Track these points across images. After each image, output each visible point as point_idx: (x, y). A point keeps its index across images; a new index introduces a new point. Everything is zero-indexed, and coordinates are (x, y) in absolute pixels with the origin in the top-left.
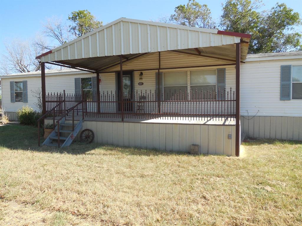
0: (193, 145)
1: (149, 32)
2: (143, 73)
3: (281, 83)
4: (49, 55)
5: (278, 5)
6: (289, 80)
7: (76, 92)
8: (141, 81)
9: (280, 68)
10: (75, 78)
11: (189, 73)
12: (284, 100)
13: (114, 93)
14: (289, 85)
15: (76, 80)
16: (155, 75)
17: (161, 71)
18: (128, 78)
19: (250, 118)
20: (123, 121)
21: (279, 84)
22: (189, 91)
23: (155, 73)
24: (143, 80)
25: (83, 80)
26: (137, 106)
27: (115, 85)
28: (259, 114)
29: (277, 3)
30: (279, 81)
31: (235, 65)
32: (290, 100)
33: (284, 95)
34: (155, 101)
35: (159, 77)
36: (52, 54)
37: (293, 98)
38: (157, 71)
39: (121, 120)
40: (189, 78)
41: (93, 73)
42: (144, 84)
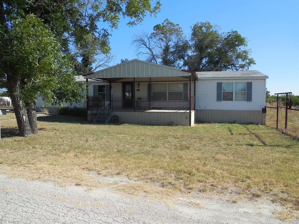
0: (170, 122)
1: (149, 67)
2: (140, 84)
3: (217, 92)
4: (92, 75)
5: (232, 31)
6: (221, 90)
7: (94, 94)
8: (138, 88)
9: (216, 84)
10: (94, 85)
11: (167, 85)
12: (218, 101)
13: (121, 97)
14: (221, 93)
15: (94, 86)
16: (147, 85)
17: (151, 83)
18: (130, 86)
19: (201, 110)
20: (135, 111)
21: (216, 92)
22: (167, 95)
23: (147, 84)
24: (140, 88)
25: (99, 86)
26: (136, 104)
27: (121, 90)
28: (206, 109)
29: (232, 30)
30: (216, 91)
31: (194, 81)
32: (221, 101)
33: (219, 99)
34: (147, 101)
35: (150, 87)
36: (93, 74)
37: (223, 100)
38: (149, 83)
39: (134, 111)
40: (167, 87)
41: (107, 82)
42: (140, 90)
